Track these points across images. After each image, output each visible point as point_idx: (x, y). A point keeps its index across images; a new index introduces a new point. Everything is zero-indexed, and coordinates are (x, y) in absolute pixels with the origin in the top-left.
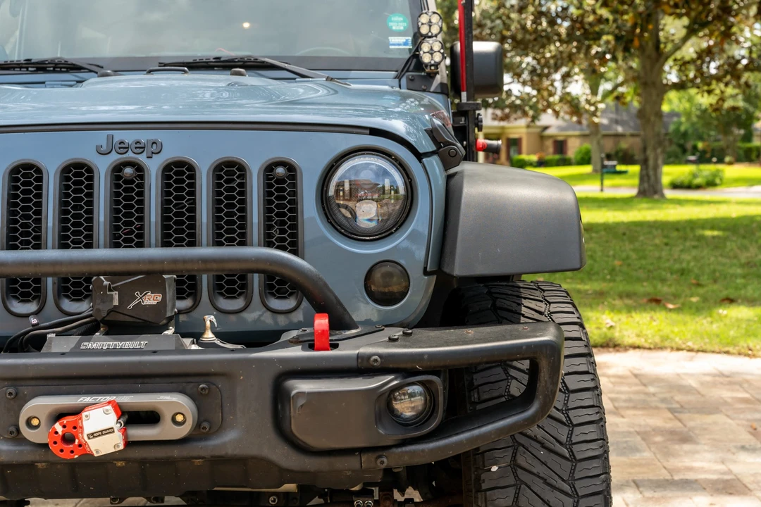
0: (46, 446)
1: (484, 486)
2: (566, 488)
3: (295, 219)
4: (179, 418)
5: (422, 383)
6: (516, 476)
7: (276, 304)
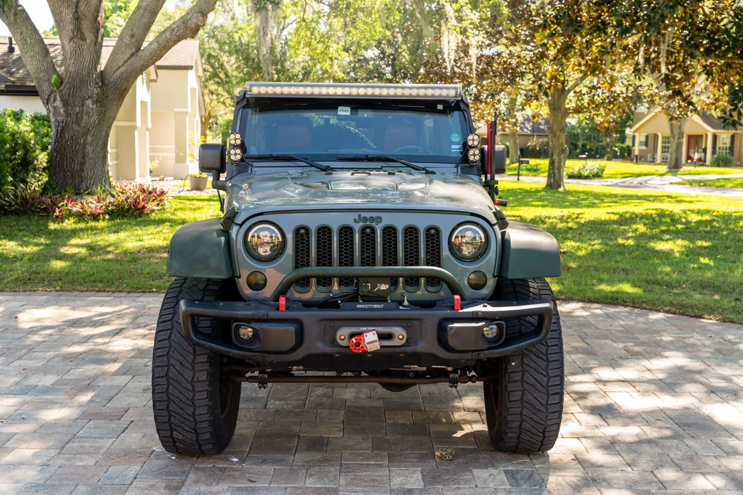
0: (348, 347)
1: (509, 371)
2: (545, 373)
3: (439, 256)
4: (401, 337)
5: (496, 324)
6: (523, 367)
7: (430, 289)
